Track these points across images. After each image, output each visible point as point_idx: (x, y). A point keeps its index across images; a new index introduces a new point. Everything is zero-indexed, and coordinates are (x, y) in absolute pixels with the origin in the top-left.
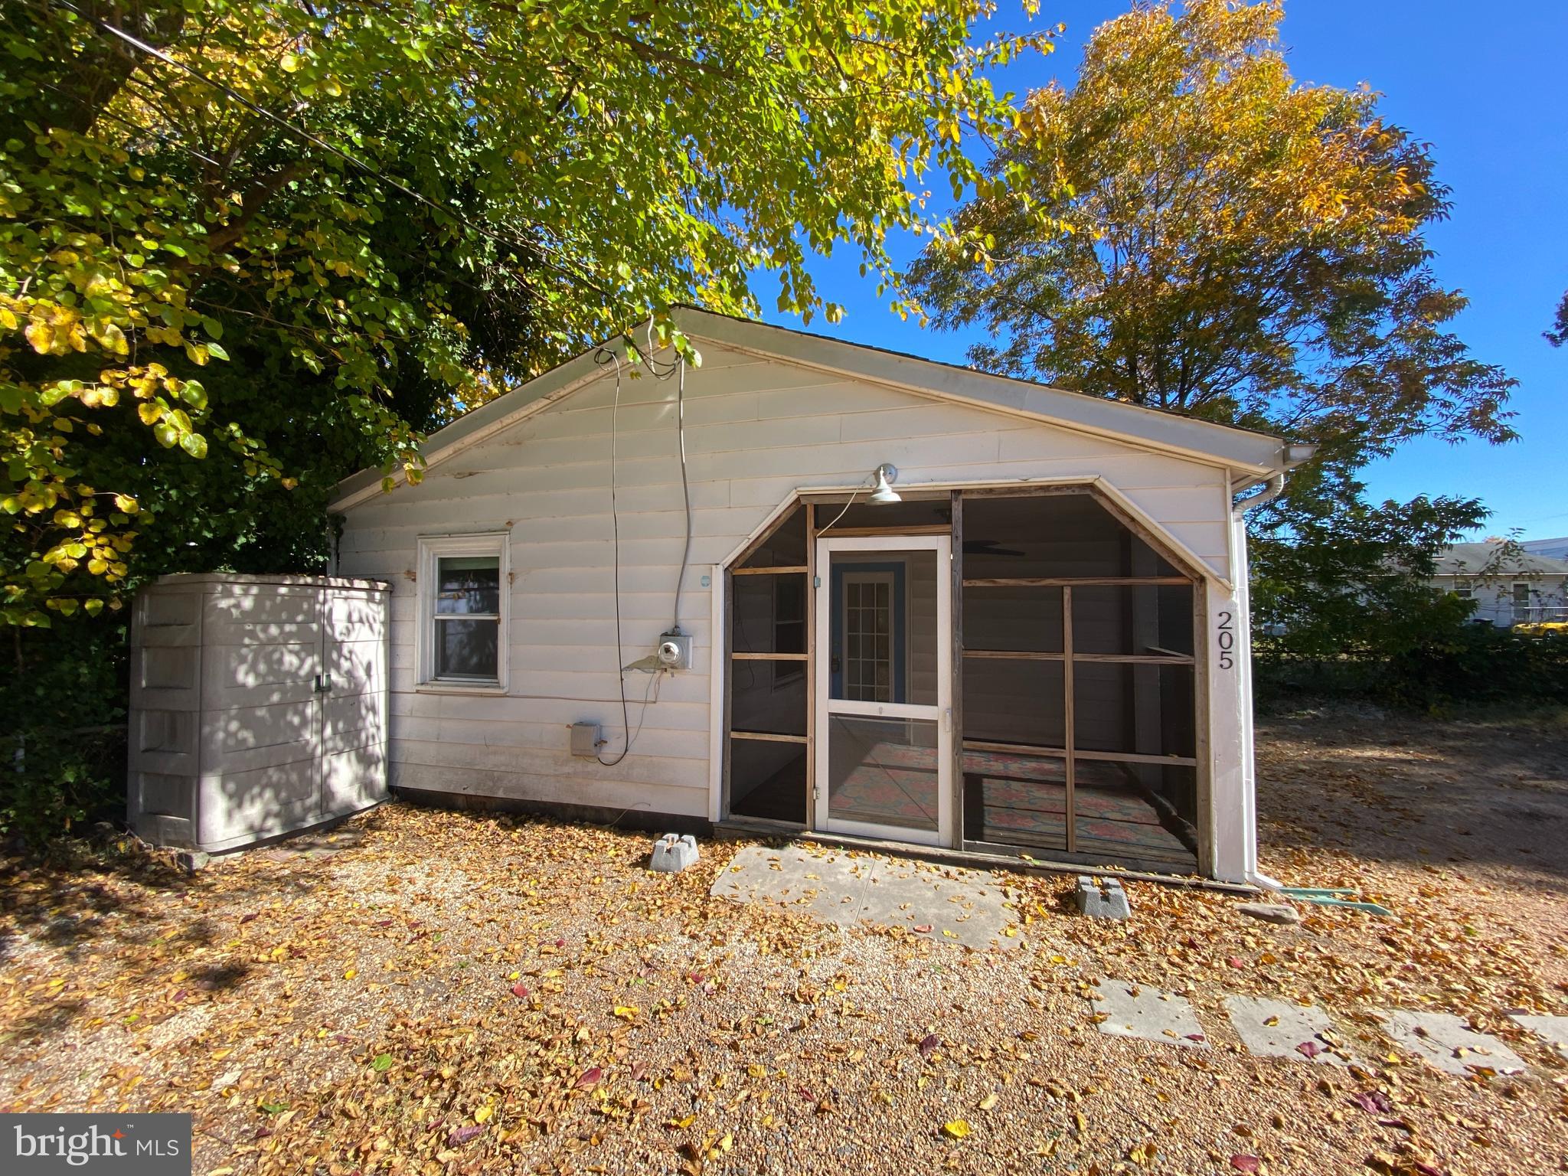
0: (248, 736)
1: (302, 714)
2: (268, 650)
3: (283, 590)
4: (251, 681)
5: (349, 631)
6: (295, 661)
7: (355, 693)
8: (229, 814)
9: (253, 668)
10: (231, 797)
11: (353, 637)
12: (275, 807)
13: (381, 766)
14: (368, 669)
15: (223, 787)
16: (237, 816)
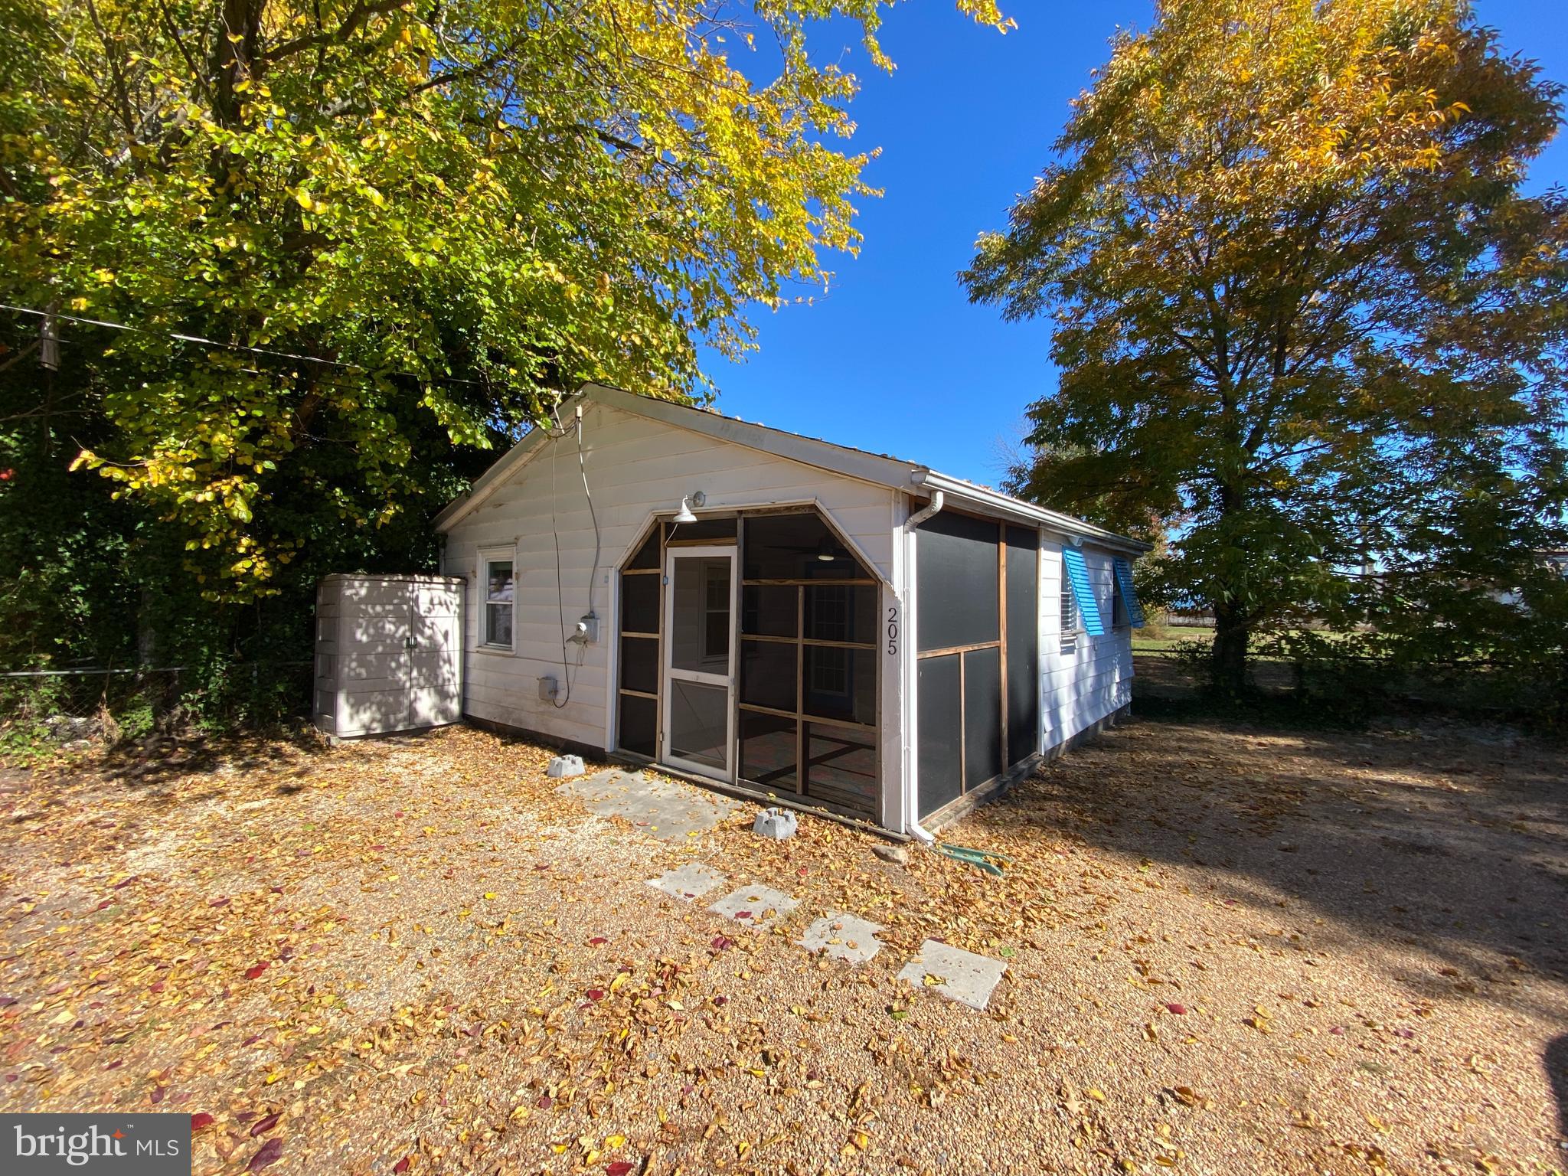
0: (363, 671)
1: (398, 662)
2: (376, 621)
3: (385, 584)
4: (365, 639)
5: (430, 611)
6: (393, 628)
7: (434, 650)
8: (351, 717)
9: (366, 632)
10: (352, 706)
11: (433, 614)
12: (378, 716)
13: (456, 700)
14: (446, 635)
15: (348, 701)
16: (356, 718)
